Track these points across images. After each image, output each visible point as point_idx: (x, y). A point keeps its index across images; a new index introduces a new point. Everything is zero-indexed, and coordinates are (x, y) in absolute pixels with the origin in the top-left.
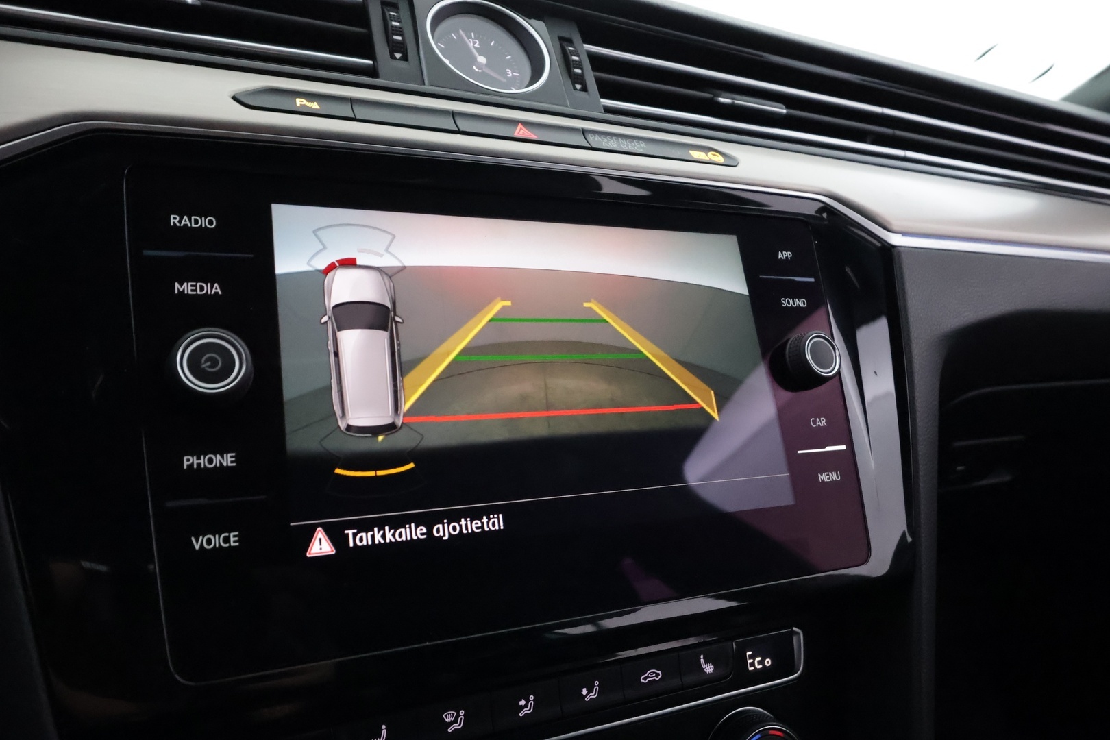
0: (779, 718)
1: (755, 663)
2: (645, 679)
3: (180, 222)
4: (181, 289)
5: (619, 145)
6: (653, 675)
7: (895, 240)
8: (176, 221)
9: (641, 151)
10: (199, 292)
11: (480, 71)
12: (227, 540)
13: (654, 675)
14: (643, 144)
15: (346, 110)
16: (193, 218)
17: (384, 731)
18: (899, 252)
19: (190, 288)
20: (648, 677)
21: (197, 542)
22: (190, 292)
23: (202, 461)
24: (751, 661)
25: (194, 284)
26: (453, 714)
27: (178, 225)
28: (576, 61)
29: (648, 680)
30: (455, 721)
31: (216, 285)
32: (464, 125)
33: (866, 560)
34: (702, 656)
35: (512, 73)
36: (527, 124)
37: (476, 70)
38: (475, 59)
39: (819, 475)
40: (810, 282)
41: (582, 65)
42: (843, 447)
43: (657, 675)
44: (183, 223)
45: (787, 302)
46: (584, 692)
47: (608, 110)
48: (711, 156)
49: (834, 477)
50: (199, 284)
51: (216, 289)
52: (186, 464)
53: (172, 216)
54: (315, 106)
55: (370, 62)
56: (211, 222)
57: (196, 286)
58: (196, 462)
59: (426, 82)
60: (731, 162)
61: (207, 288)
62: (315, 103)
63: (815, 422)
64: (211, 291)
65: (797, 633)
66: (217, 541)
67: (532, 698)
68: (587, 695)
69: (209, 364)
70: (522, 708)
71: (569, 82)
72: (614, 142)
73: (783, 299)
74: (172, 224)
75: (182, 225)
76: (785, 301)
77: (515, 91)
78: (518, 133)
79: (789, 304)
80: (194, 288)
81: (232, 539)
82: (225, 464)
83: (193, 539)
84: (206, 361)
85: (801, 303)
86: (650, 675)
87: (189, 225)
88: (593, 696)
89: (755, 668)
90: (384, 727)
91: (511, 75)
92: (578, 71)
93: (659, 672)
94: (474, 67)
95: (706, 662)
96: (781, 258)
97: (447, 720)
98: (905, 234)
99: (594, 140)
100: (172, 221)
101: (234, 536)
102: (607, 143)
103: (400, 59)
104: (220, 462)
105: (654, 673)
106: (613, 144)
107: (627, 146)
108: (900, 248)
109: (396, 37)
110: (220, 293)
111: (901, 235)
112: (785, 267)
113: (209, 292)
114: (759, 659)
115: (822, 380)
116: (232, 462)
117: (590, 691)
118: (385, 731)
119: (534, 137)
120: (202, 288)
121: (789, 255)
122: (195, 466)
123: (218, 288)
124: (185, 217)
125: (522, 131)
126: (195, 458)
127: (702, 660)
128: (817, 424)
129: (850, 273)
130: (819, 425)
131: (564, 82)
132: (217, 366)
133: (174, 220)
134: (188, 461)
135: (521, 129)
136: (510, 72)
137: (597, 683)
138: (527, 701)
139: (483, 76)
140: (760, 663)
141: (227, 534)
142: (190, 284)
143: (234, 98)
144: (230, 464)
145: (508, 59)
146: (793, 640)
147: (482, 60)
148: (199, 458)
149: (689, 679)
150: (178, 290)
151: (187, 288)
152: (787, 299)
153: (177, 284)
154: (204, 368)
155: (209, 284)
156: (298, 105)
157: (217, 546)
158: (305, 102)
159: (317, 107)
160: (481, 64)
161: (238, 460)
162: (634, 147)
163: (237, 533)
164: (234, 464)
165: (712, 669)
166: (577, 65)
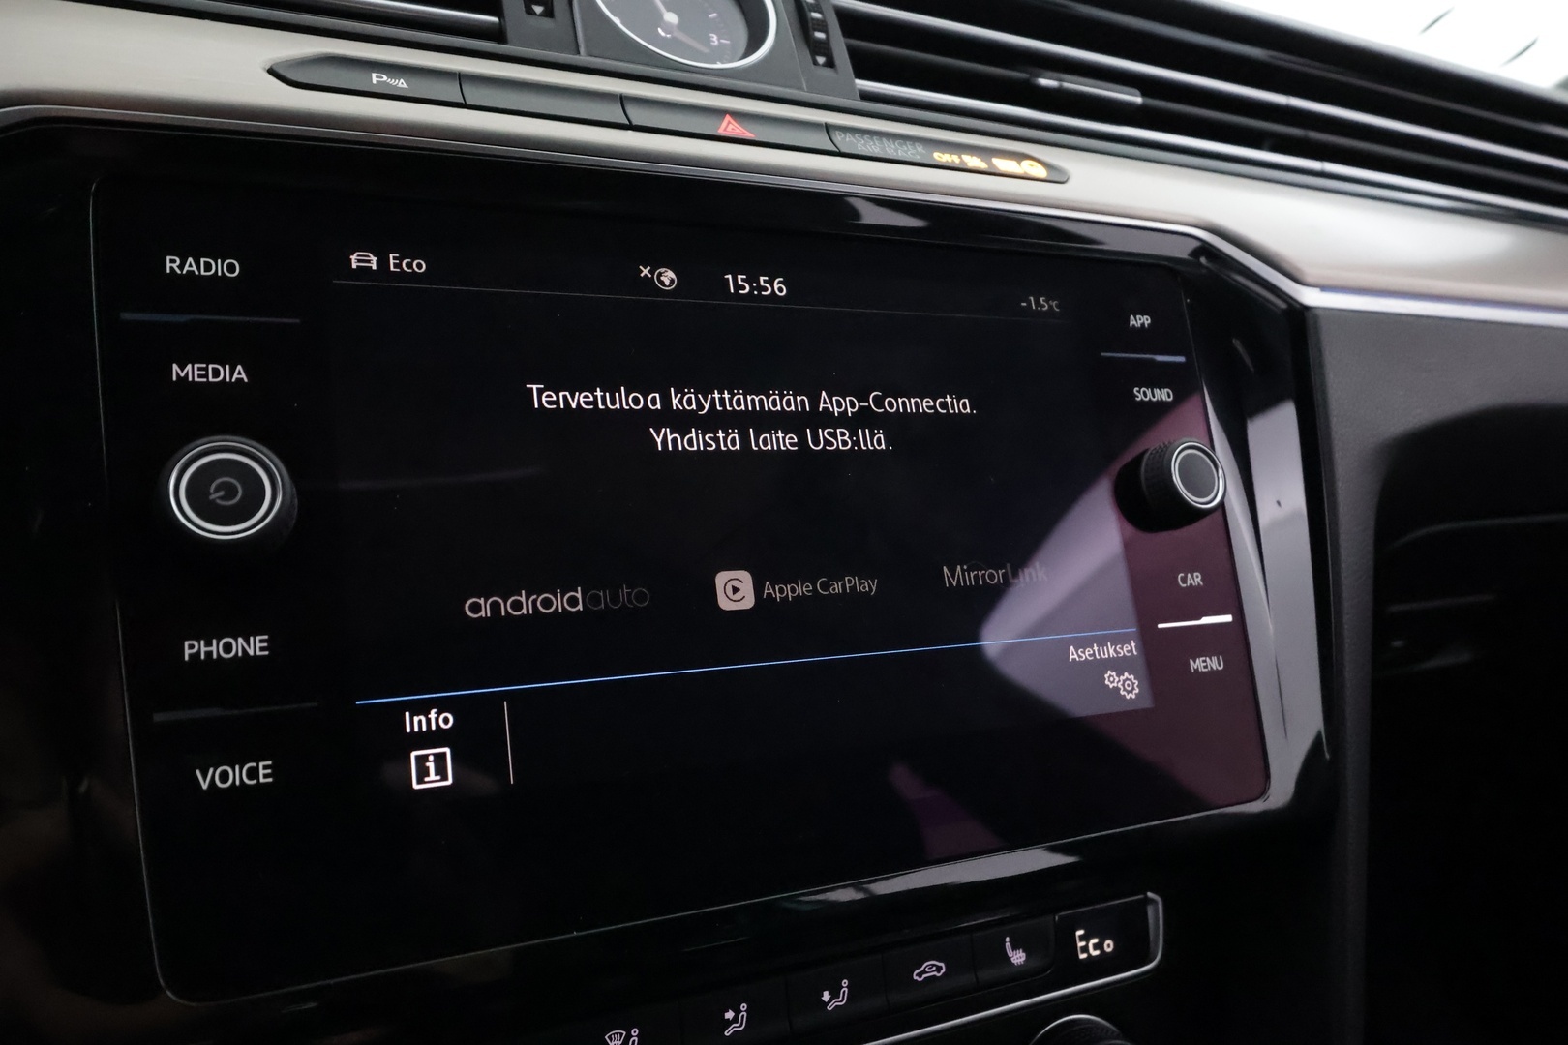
1: (1089, 948)
2: (919, 975)
3: (181, 267)
4: (182, 375)
5: (883, 149)
6: (931, 969)
7: (1310, 297)
8: (175, 266)
9: (918, 159)
10: (211, 379)
11: (668, 36)
12: (253, 773)
13: (934, 968)
14: (920, 149)
15: (451, 92)
16: (202, 260)
18: (1316, 317)
19: (196, 372)
20: (924, 972)
21: (205, 778)
22: (196, 379)
23: (214, 649)
24: (1083, 944)
25: (204, 365)
27: (179, 272)
28: (817, 20)
29: (924, 976)
30: (625, 1043)
31: (239, 367)
32: (638, 116)
33: (1263, 793)
34: (1007, 939)
35: (719, 40)
36: (738, 115)
37: (663, 34)
38: (660, 16)
39: (1191, 661)
40: (1179, 363)
41: (826, 26)
42: (1228, 618)
43: (939, 969)
44: (186, 268)
45: (1142, 394)
46: (826, 996)
47: (866, 96)
48: (1026, 167)
49: (1214, 664)
50: (211, 366)
51: (239, 373)
52: (187, 652)
53: (168, 258)
54: (401, 84)
55: (495, 20)
56: (231, 269)
57: (206, 369)
58: (203, 649)
59: (582, 50)
60: (1057, 177)
61: (224, 373)
62: (402, 81)
63: (1184, 580)
64: (231, 377)
65: (1153, 901)
66: (238, 775)
67: (744, 1007)
68: (830, 1001)
69: (221, 493)
70: (729, 1023)
71: (807, 53)
72: (875, 144)
73: (1136, 389)
74: (168, 271)
75: (184, 272)
76: (1139, 392)
77: (719, 65)
78: (725, 130)
79: (1146, 397)
80: (204, 372)
81: (262, 772)
82: (251, 653)
83: (198, 772)
84: (217, 490)
85: (1163, 395)
86: (927, 970)
87: (197, 273)
88: (838, 1002)
89: (1090, 955)
91: (716, 43)
92: (820, 35)
93: (942, 964)
94: (660, 30)
95: (1015, 948)
96: (1134, 325)
97: (612, 1043)
98: (1324, 288)
99: (844, 142)
100: (169, 265)
101: (265, 768)
102: (865, 145)
103: (541, 15)
104: (243, 649)
105: (933, 965)
106: (873, 147)
107: (896, 150)
108: (1316, 311)
110: (246, 380)
111: (1317, 290)
112: (1141, 337)
113: (228, 380)
114: (1095, 941)
115: (1196, 515)
116: (262, 649)
117: (834, 995)
119: (749, 136)
120: (216, 373)
121: (1144, 320)
122: (203, 657)
123: (242, 372)
124: (190, 260)
125: (731, 126)
126: (202, 642)
127: (1008, 946)
128: (1189, 582)
129: (1240, 348)
130: (1191, 585)
131: (798, 53)
132: (236, 496)
133: (172, 264)
134: (191, 648)
135: (729, 122)
136: (715, 38)
137: (845, 983)
138: (737, 1012)
139: (671, 44)
140: (1096, 947)
141: (254, 765)
142: (196, 366)
143: (272, 72)
144: (258, 653)
145: (714, 19)
146: (1147, 912)
147: (671, 18)
148: (209, 644)
149: (987, 975)
150: (177, 373)
151: (193, 372)
152: (1143, 389)
153: (175, 366)
154: (214, 500)
155: (228, 366)
156: (374, 82)
157: (238, 783)
158: (385, 78)
159: (405, 86)
160: (670, 23)
161: (272, 645)
162: (906, 152)
163: (270, 763)
164: (267, 653)
165: (1024, 959)
166: (818, 25)
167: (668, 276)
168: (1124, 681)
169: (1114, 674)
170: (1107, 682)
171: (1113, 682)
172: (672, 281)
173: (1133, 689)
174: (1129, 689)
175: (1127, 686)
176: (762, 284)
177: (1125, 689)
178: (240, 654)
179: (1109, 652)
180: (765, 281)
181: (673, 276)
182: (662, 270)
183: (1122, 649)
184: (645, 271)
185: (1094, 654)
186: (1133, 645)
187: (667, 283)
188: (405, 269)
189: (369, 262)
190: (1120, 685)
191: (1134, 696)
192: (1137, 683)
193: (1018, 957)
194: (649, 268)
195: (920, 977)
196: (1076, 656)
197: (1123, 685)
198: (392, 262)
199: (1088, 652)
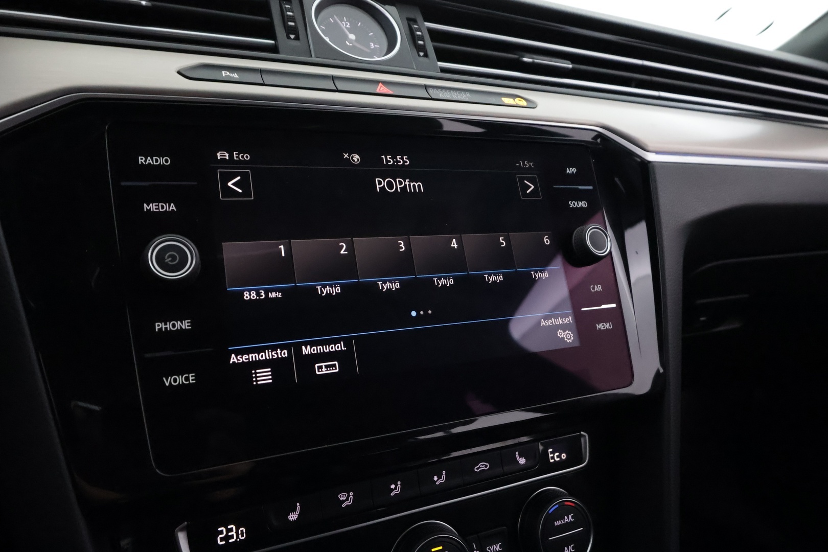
0: (571, 495)
1: (555, 457)
2: (477, 469)
3: (145, 161)
4: (148, 208)
5: (451, 96)
6: (482, 466)
7: (651, 157)
8: (143, 161)
9: (467, 100)
10: (161, 210)
11: (351, 45)
12: (187, 379)
13: (484, 466)
14: (468, 95)
15: (257, 78)
16: (154, 158)
18: (653, 166)
19: (154, 207)
20: (480, 467)
21: (167, 381)
22: (154, 210)
23: (168, 326)
24: (552, 455)
25: (157, 204)
27: (144, 163)
28: (419, 35)
29: (479, 469)
30: (347, 499)
31: (172, 204)
32: (341, 85)
33: (630, 384)
34: (517, 453)
35: (374, 45)
36: (385, 83)
37: (348, 44)
38: (346, 37)
39: (597, 325)
40: (590, 189)
41: (423, 38)
42: (614, 305)
43: (486, 466)
44: (148, 162)
45: (573, 204)
46: (436, 478)
47: (443, 70)
48: (518, 101)
49: (608, 326)
50: (160, 204)
51: (172, 207)
52: (157, 328)
53: (140, 158)
54: (235, 76)
55: (273, 42)
56: (167, 161)
57: (158, 206)
58: (164, 327)
59: (313, 55)
60: (532, 105)
61: (166, 207)
62: (235, 74)
63: (593, 288)
64: (169, 208)
65: (584, 436)
66: (181, 380)
67: (399, 483)
68: (438, 480)
69: (170, 259)
70: (392, 490)
71: (415, 51)
72: (447, 94)
73: (570, 202)
74: (140, 163)
75: (147, 163)
76: (571, 203)
77: (377, 59)
78: (379, 90)
79: (574, 205)
80: (157, 207)
81: (191, 378)
82: (184, 328)
83: (164, 379)
84: (168, 257)
85: (583, 204)
87: (152, 163)
88: (441, 481)
89: (555, 460)
90: (298, 504)
91: (373, 47)
92: (421, 42)
93: (488, 464)
94: (347, 42)
95: (520, 457)
96: (568, 173)
97: (341, 499)
98: (657, 153)
99: (434, 93)
100: (140, 160)
101: (192, 376)
102: (443, 94)
103: (294, 39)
104: (180, 326)
105: (484, 464)
106: (447, 95)
107: (457, 96)
108: (654, 163)
109: (290, 23)
110: (175, 210)
111: (654, 154)
112: (572, 179)
113: (168, 210)
114: (557, 454)
115: (598, 259)
116: (188, 326)
117: (439, 478)
118: (299, 507)
119: (391, 92)
120: (163, 207)
121: (574, 170)
122: (163, 330)
123: (174, 206)
124: (149, 158)
125: (382, 88)
126: (163, 323)
127: (517, 456)
128: (596, 289)
129: (618, 182)
131: (411, 52)
132: (176, 259)
133: (141, 160)
134: (159, 326)
135: (381, 86)
136: (372, 45)
137: (444, 472)
138: (396, 485)
139: (352, 49)
140: (558, 457)
141: (187, 375)
142: (154, 204)
143: (179, 73)
144: (187, 328)
145: (371, 35)
146: (581, 441)
147: (352, 37)
148: (166, 324)
149: (507, 469)
150: (146, 208)
151: (153, 207)
152: (573, 202)
153: (145, 205)
154: (167, 262)
155: (167, 204)
156: (224, 76)
157: (181, 383)
158: (228, 73)
159: (237, 76)
160: (352, 39)
161: (192, 324)
162: (462, 97)
163: (194, 374)
164: (190, 328)
165: (525, 462)
166: (420, 38)
167: (356, 157)
168: (566, 334)
169: (562, 331)
170: (558, 335)
171: (561, 335)
172: (358, 160)
173: (571, 338)
174: (569, 338)
175: (568, 337)
176: (398, 159)
177: (567, 338)
178: (179, 328)
179: (560, 321)
180: (399, 158)
181: (359, 157)
182: (354, 155)
183: (565, 320)
184: (346, 156)
185: (552, 323)
186: (570, 318)
187: (356, 160)
188: (241, 158)
189: (225, 156)
190: (564, 336)
191: (571, 341)
192: (572, 335)
193: (522, 461)
194: (347, 154)
196: (544, 324)
197: (566, 336)
198: (235, 155)
199: (550, 321)
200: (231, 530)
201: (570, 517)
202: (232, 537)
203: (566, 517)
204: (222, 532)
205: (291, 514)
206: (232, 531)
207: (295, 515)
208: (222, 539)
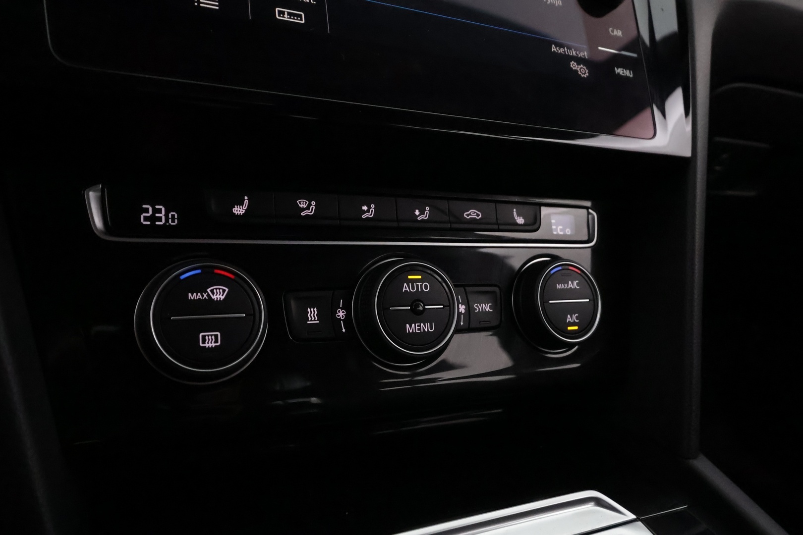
1: (558, 230)
2: (468, 215)
13: (475, 214)
17: (246, 202)
24: (555, 226)
26: (306, 203)
29: (470, 216)
33: (652, 136)
34: (515, 210)
39: (616, 69)
42: (634, 55)
43: (478, 215)
46: (417, 212)
49: (628, 73)
63: (613, 31)
65: (592, 215)
67: (373, 206)
68: (419, 215)
70: (364, 212)
86: (471, 213)
88: (424, 217)
89: (558, 234)
90: (246, 198)
93: (480, 213)
95: (518, 215)
97: (301, 206)
105: (475, 212)
117: (422, 213)
127: (515, 213)
128: (615, 33)
138: (369, 208)
140: (561, 230)
165: (523, 222)
168: (581, 68)
169: (575, 63)
170: (571, 67)
171: (575, 67)
174: (583, 72)
177: (581, 72)
179: (573, 53)
183: (579, 54)
185: (565, 52)
186: (586, 53)
190: (578, 69)
191: (586, 76)
192: (587, 72)
193: (520, 220)
195: (468, 216)
196: (555, 50)
197: (580, 70)
199: (562, 50)
200: (160, 211)
201: (575, 283)
202: (160, 219)
203: (570, 282)
204: (147, 211)
205: (236, 206)
206: (161, 213)
207: (241, 210)
208: (146, 219)
